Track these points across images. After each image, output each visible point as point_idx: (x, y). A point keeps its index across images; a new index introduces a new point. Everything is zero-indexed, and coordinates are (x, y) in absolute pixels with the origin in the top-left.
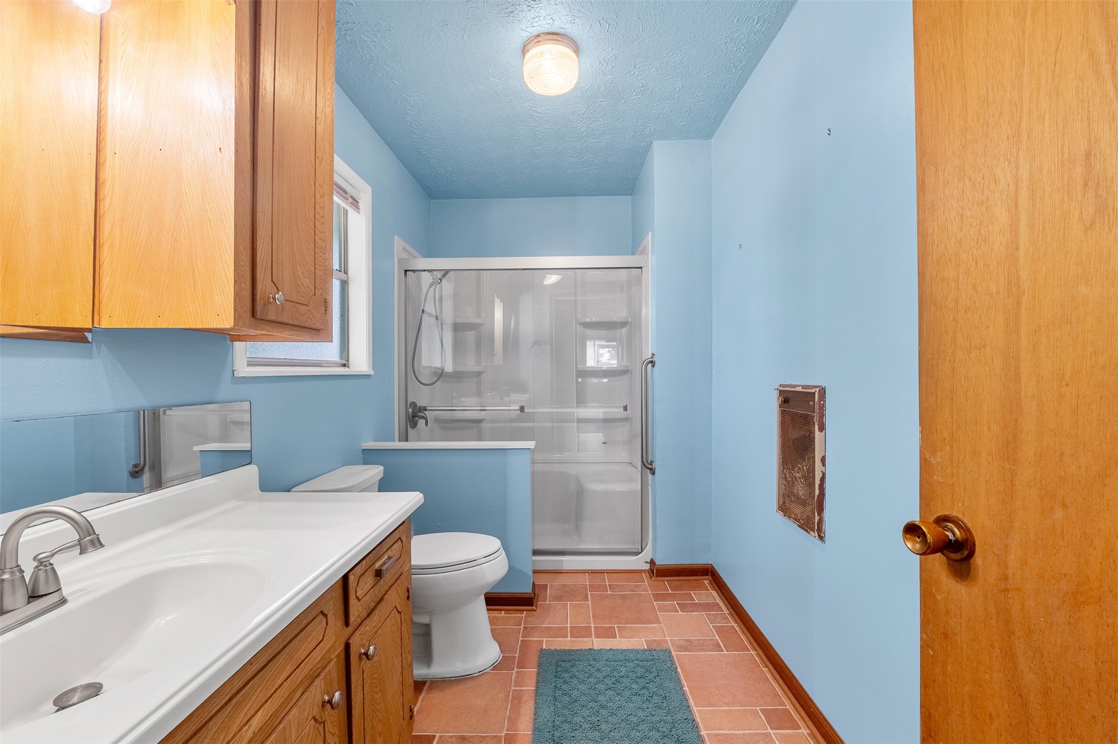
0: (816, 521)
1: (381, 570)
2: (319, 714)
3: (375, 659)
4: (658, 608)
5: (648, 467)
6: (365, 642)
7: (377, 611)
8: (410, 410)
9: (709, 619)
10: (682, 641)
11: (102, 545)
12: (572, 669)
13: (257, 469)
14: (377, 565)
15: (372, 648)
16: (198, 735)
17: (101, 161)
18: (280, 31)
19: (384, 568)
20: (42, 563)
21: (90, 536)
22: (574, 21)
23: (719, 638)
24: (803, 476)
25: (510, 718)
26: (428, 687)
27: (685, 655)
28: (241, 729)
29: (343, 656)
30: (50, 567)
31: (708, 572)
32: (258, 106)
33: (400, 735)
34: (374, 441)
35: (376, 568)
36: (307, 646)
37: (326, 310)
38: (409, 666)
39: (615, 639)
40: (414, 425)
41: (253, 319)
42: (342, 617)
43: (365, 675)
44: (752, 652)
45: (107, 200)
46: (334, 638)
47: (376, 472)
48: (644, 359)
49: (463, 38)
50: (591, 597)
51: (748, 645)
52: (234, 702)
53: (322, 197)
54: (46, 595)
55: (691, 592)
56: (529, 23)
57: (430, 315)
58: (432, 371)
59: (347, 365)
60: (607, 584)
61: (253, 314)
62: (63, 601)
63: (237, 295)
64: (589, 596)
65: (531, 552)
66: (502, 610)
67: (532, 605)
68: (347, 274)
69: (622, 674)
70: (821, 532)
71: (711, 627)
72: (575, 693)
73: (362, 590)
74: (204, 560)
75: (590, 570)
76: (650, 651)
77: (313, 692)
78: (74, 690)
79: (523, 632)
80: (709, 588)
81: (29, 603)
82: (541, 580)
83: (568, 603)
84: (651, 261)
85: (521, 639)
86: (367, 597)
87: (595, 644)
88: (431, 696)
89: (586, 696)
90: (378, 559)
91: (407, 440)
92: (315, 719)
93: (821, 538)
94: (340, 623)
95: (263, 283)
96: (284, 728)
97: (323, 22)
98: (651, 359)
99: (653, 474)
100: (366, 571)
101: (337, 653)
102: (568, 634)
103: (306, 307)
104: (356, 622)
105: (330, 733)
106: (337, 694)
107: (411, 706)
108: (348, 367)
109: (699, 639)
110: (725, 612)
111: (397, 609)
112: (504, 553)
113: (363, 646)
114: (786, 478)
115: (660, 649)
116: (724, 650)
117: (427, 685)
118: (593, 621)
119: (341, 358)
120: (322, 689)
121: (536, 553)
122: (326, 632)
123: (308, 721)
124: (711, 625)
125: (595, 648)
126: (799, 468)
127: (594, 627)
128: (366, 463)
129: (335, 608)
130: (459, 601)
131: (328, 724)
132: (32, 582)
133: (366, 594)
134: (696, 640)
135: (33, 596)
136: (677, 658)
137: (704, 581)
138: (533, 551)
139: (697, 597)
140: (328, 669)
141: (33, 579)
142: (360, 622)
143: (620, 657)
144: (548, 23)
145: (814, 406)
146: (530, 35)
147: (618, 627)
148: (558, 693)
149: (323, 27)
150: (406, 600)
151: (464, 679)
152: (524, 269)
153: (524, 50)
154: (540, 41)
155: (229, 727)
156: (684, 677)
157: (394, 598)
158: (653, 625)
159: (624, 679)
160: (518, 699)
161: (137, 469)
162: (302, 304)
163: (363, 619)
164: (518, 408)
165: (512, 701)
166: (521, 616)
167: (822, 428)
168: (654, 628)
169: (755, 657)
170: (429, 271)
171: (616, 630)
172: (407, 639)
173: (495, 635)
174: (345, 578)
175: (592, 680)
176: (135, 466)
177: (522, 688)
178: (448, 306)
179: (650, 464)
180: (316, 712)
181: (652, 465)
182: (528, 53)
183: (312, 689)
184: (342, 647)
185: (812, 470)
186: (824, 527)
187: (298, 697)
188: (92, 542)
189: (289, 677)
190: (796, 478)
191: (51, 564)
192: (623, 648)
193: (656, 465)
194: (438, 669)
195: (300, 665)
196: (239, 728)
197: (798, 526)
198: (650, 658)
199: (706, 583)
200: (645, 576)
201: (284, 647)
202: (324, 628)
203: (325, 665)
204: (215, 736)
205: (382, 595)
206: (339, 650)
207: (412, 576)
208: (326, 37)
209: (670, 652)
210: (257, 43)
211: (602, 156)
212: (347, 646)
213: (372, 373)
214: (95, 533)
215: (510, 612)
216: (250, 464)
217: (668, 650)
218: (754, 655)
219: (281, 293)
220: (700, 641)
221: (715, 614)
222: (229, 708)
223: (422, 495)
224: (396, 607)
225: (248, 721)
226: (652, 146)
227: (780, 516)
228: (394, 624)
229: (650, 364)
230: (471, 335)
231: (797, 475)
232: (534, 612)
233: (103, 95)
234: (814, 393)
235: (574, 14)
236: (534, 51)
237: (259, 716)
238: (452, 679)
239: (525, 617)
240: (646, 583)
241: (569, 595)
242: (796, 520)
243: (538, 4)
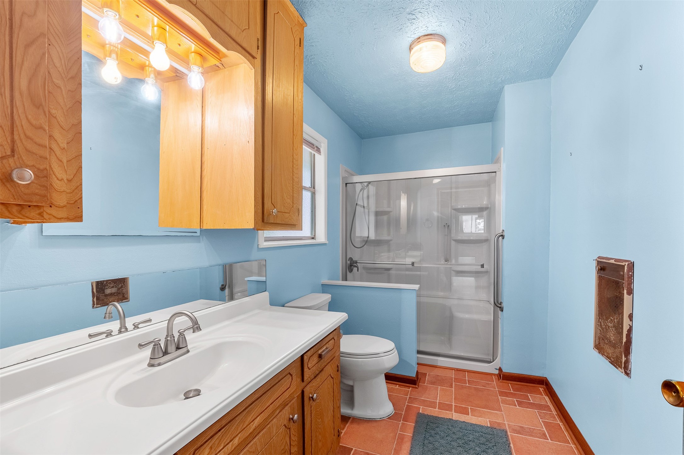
0: (623, 361)
1: (321, 354)
2: (287, 424)
3: (317, 401)
4: (501, 401)
5: (498, 306)
6: (312, 391)
7: (319, 376)
8: (349, 262)
9: (540, 415)
10: (516, 427)
11: (201, 330)
12: (437, 429)
13: (268, 294)
14: (320, 352)
15: (315, 395)
16: (232, 422)
17: (203, 153)
18: (275, 74)
19: (323, 354)
20: (181, 334)
21: (196, 325)
22: (441, 25)
23: (546, 430)
24: (614, 326)
25: (395, 449)
26: (352, 420)
27: (517, 436)
28: (250, 423)
29: (300, 396)
30: (184, 336)
31: (543, 383)
32: (265, 117)
33: (332, 444)
34: (328, 280)
35: (319, 353)
36: (281, 389)
37: (298, 214)
38: (338, 408)
39: (468, 416)
40: (351, 271)
41: (263, 223)
42: (300, 377)
43: (312, 408)
44: (572, 445)
45: (205, 171)
46: (296, 387)
47: (327, 297)
48: (496, 234)
49: (374, 50)
50: (455, 386)
51: (569, 440)
52: (247, 410)
53: (296, 155)
54: (182, 348)
55: (528, 395)
56: (412, 32)
57: (361, 206)
58: (362, 239)
59: (314, 238)
60: (467, 379)
61: (263, 221)
62: (188, 351)
63: (255, 212)
64: (454, 385)
65: (415, 352)
66: (397, 384)
67: (415, 385)
68: (314, 189)
69: (470, 439)
70: (627, 369)
71: (541, 421)
72: (437, 444)
73: (311, 364)
74: (240, 339)
75: (456, 368)
76: (492, 428)
77: (285, 413)
78: (191, 391)
79: (408, 400)
80: (543, 393)
81: (176, 351)
82: (423, 370)
83: (439, 387)
84: (504, 167)
85: (407, 404)
86: (314, 368)
87: (454, 416)
88: (353, 426)
89: (444, 448)
90: (321, 348)
91: (346, 280)
92: (285, 425)
93: (628, 374)
94: (299, 380)
95: (268, 204)
96: (270, 427)
97: (297, 63)
98: (502, 234)
99: (502, 311)
100: (313, 354)
101: (297, 395)
102: (436, 407)
103: (288, 214)
104: (308, 380)
105: (293, 434)
106: (296, 416)
107: (338, 429)
108: (315, 239)
109: (530, 428)
110: (553, 413)
111: (331, 376)
112: (396, 351)
113: (311, 393)
114: (601, 325)
115: (499, 428)
116: (549, 439)
117: (351, 419)
118: (454, 401)
119: (311, 234)
120: (289, 412)
121: (419, 352)
122: (292, 383)
123: (282, 426)
124: (541, 420)
125: (453, 419)
126: (611, 320)
127: (455, 405)
128: (323, 292)
129: (297, 372)
130: (369, 376)
131: (292, 430)
132: (177, 342)
133: (314, 366)
134: (527, 428)
135: (178, 348)
136: (511, 437)
137: (540, 388)
138: (417, 351)
139: (532, 398)
140: (292, 402)
141: (178, 341)
142: (310, 380)
143: (469, 428)
144: (424, 29)
145: (623, 275)
146: (413, 39)
147: (471, 408)
148: (426, 442)
149: (297, 65)
150: (337, 372)
151: (371, 421)
152: (415, 178)
153: (411, 48)
154: (420, 41)
155: (245, 421)
156: (515, 451)
157: (330, 370)
158: (496, 412)
159: (471, 443)
160: (401, 439)
161: (223, 287)
162: (286, 213)
163: (312, 379)
164: (411, 263)
165: (397, 440)
166: (410, 389)
167: (630, 292)
168: (496, 413)
169: (574, 449)
170: (360, 183)
171: (469, 410)
172: (337, 393)
173: (390, 398)
174: (302, 356)
175: (449, 438)
176: (222, 285)
177: (404, 433)
178: (372, 201)
179: (500, 304)
180: (286, 422)
181: (501, 305)
182: (413, 50)
183: (284, 411)
184: (300, 392)
185: (621, 323)
186: (630, 366)
187: (277, 413)
188: (197, 327)
189: (272, 403)
190: (609, 326)
191: (184, 335)
192: (473, 423)
193: (504, 305)
194: (357, 412)
195: (278, 398)
196: (249, 423)
197: (609, 362)
198: (491, 433)
199: (541, 390)
200: (495, 378)
201: (271, 388)
202: (291, 381)
203: (291, 400)
204: (239, 424)
205: (323, 367)
206: (299, 394)
207: (341, 357)
208: (298, 70)
209: (506, 432)
210: (264, 85)
211: (468, 100)
212: (303, 392)
213: (327, 242)
214: (198, 324)
215: (402, 386)
216: (265, 291)
217: (505, 431)
218: (573, 448)
219: (275, 209)
220: (531, 429)
221: (545, 413)
222: (245, 413)
223: (347, 314)
224: (330, 375)
225: (253, 420)
226: (504, 89)
227: (595, 353)
228: (329, 384)
229: (501, 237)
230: (385, 218)
231: (610, 325)
232: (417, 389)
233: (204, 122)
234: (624, 266)
235: (440, 21)
236: (416, 48)
237: (258, 419)
238: (365, 419)
239: (411, 391)
240: (495, 383)
241: (440, 382)
242: (608, 357)
243: (417, 20)
